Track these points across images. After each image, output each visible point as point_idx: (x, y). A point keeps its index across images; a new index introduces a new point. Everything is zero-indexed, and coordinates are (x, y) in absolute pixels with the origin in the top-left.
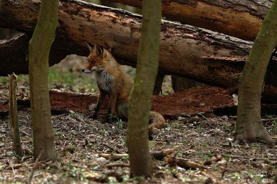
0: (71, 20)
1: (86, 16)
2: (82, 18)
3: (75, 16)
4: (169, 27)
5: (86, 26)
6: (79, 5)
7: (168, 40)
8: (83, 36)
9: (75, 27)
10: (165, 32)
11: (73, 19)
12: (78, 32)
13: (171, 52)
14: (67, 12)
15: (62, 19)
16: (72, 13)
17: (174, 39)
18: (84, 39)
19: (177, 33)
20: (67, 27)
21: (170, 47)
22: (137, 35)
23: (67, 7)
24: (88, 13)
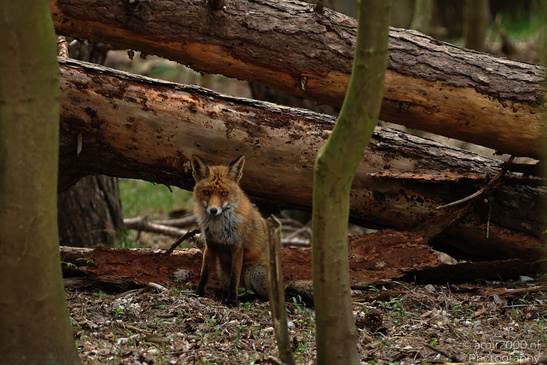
0: (110, 110)
1: (139, 100)
2: (132, 105)
3: (117, 101)
4: (292, 118)
5: (140, 119)
6: (121, 79)
7: (298, 143)
8: (134, 140)
9: (119, 121)
10: (289, 129)
11: (115, 107)
12: (125, 132)
13: (305, 167)
14: (103, 94)
15: (94, 107)
16: (111, 95)
17: (308, 141)
18: (135, 144)
19: (310, 129)
20: (103, 122)
21: (303, 157)
22: (240, 135)
23: (101, 84)
24: (141, 95)
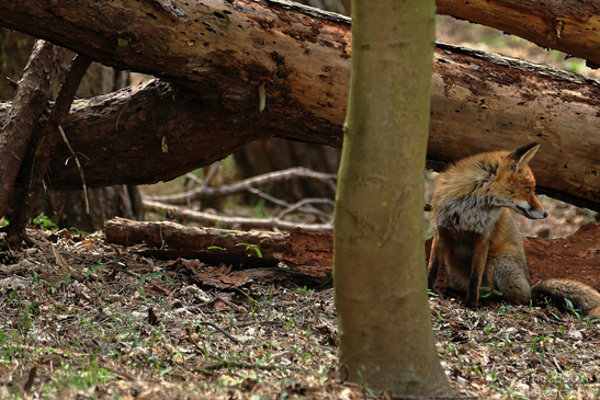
0: (301, 56)
1: (336, 45)
2: (328, 50)
3: (310, 45)
4: (523, 73)
5: (339, 68)
6: (313, 17)
7: (532, 104)
8: (329, 95)
9: (311, 71)
10: (520, 86)
11: (307, 52)
12: (319, 84)
13: (540, 135)
14: (292, 36)
15: (281, 52)
16: (303, 37)
17: (545, 103)
18: (330, 100)
19: (546, 88)
20: (291, 71)
21: (538, 123)
22: (461, 93)
23: (289, 22)
24: (339, 38)
